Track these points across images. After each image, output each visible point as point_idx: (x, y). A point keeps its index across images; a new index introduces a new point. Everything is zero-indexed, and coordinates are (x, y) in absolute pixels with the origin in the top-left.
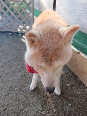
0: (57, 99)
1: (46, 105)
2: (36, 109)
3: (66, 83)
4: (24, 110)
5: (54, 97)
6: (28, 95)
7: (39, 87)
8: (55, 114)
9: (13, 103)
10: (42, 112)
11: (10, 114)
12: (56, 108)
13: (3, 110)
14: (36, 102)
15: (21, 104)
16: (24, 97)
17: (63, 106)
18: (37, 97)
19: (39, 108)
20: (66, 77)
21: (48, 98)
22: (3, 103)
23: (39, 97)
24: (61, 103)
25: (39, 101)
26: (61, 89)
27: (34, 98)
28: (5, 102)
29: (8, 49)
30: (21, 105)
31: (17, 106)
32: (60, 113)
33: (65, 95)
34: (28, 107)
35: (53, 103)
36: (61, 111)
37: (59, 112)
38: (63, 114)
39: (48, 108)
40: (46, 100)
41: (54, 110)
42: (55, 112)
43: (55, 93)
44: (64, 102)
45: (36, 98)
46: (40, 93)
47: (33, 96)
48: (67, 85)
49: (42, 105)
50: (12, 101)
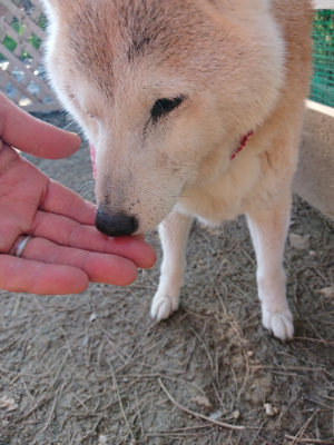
0: (279, 356)
1: (227, 385)
2: (181, 403)
3: (315, 287)
4: (125, 405)
5: (265, 348)
6: (144, 341)
7: (192, 307)
8: (270, 426)
9: (78, 375)
10: (208, 415)
11: (65, 423)
12: (274, 398)
13: (36, 405)
14: (179, 371)
15: (114, 381)
16: (126, 348)
17: (307, 388)
18: (185, 349)
19: (193, 399)
20: (316, 258)
21: (236, 350)
22: (39, 376)
23: (191, 349)
24: (300, 372)
25: (193, 366)
26: (293, 313)
27: (169, 353)
28: (45, 374)
29: (62, 170)
30: (115, 387)
31: (97, 388)
32: (299, 418)
33: (315, 337)
34: (144, 394)
35: (258, 375)
36: (299, 412)
37: (289, 417)
38: (311, 423)
39: (238, 398)
40: (226, 360)
41: (267, 407)
42: (274, 417)
43: (265, 329)
44: (314, 369)
45: (181, 353)
46: (198, 330)
47: (168, 347)
48: (320, 294)
49: (208, 381)
50: (73, 369)
